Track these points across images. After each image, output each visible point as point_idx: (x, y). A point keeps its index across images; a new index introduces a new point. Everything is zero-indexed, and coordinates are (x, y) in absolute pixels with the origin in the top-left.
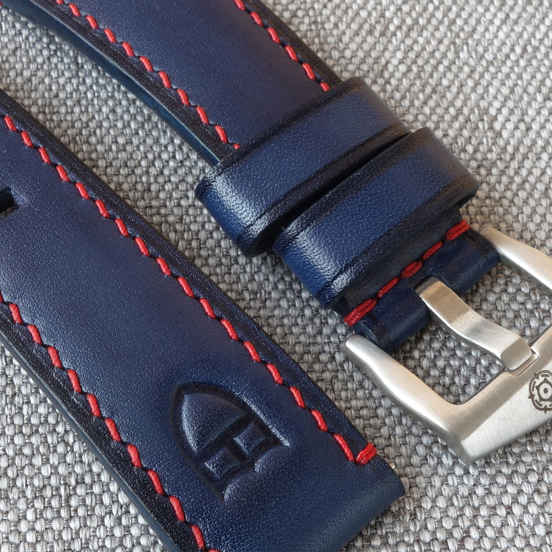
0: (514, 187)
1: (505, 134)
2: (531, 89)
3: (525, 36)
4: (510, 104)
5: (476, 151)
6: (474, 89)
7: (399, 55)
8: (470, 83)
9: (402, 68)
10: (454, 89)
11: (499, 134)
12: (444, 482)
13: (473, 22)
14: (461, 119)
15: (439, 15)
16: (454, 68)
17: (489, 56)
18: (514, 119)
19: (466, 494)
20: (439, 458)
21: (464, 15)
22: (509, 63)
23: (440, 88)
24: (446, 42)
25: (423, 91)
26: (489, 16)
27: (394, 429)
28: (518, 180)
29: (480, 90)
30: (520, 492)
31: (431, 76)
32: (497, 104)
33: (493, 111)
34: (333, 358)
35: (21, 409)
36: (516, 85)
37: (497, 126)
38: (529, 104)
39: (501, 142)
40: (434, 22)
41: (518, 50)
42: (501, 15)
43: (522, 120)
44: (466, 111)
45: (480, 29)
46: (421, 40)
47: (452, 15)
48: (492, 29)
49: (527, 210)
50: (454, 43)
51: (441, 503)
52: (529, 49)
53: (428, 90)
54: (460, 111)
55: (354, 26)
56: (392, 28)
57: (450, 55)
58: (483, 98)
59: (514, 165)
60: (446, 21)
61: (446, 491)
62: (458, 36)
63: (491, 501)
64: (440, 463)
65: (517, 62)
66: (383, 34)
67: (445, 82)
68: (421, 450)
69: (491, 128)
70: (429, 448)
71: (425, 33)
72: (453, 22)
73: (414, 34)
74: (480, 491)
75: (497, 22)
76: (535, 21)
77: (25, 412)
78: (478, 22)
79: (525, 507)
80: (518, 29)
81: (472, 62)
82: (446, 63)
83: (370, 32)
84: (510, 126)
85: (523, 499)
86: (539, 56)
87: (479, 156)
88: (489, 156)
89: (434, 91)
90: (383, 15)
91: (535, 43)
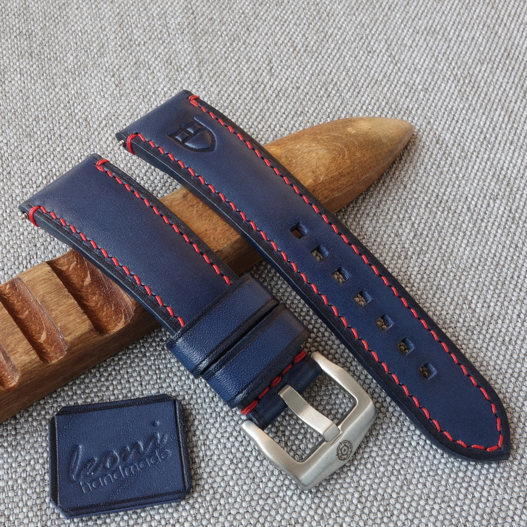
0: (487, 340)
1: (478, 310)
2: (487, 283)
3: (479, 252)
4: (478, 293)
5: (465, 321)
6: (458, 286)
7: (416, 269)
8: (455, 282)
9: (419, 276)
10: (448, 287)
11: (474, 311)
12: (478, 507)
13: (451, 246)
14: (454, 303)
15: (433, 243)
16: (446, 274)
17: (462, 266)
18: (481, 301)
19: (490, 512)
20: (473, 494)
21: (446, 243)
22: (473, 269)
23: (440, 287)
24: (439, 259)
25: (432, 289)
26: (459, 242)
27: (448, 480)
28: (488, 336)
29: (461, 286)
30: (516, 509)
31: (435, 280)
32: (471, 293)
33: (469, 298)
34: (410, 444)
35: (259, 485)
36: (479, 281)
37: (473, 306)
38: (487, 292)
39: (477, 316)
40: (431, 248)
41: (477, 261)
42: (465, 241)
43: (485, 302)
44: (456, 299)
45: (455, 250)
46: (426, 259)
47: (439, 243)
48: (461, 249)
49: (495, 353)
50: (443, 260)
51: (478, 518)
52: (482, 260)
53: (434, 288)
54: (453, 299)
55: (390, 254)
56: (410, 253)
57: (443, 267)
58: (463, 291)
59: (485, 327)
60: (437, 247)
61: (480, 512)
62: (445, 256)
63: (502, 515)
64: (474, 497)
65: (477, 268)
66: (406, 258)
67: (442, 283)
68: (463, 491)
69: (470, 307)
70: (467, 489)
71: (427, 255)
72: (441, 248)
73: (422, 256)
74: (496, 509)
75: (463, 245)
76: (483, 244)
77: (261, 486)
78: (454, 246)
79: (520, 517)
80: (475, 248)
81: (454, 270)
82: (441, 272)
83: (399, 257)
84: (479, 305)
85: (518, 512)
86: (488, 264)
87: (466, 324)
88: (471, 324)
89: (437, 289)
90: (404, 247)
91: (485, 256)
